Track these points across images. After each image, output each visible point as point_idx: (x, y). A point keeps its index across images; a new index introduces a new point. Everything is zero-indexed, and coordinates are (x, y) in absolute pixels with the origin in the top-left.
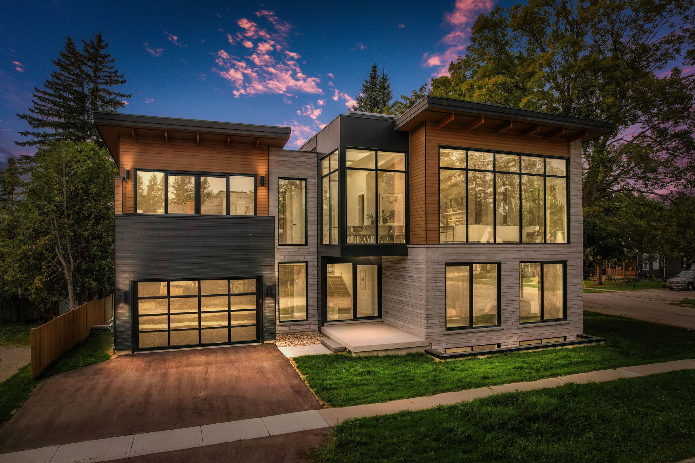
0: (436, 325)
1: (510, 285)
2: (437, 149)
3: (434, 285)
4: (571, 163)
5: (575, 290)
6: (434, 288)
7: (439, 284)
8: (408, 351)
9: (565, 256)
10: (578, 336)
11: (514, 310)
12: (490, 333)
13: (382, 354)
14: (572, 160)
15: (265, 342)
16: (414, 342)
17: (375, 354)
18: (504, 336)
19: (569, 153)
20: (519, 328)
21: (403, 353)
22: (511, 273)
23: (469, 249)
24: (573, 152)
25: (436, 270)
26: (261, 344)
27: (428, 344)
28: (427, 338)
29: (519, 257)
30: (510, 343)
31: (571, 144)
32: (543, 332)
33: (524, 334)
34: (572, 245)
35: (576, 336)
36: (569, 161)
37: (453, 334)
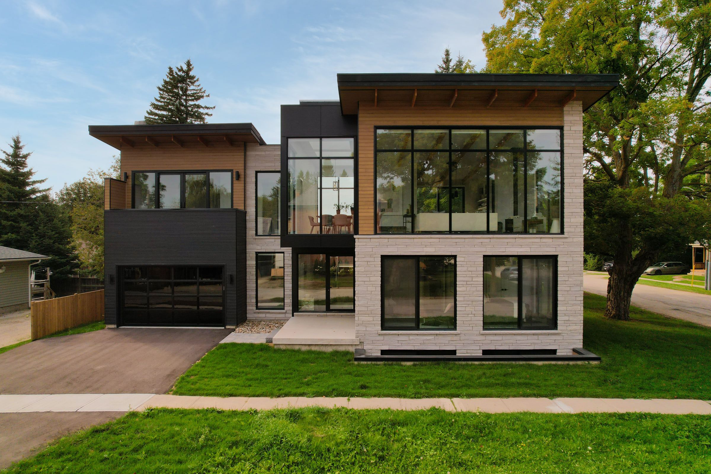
0: (368, 322)
1: (468, 283)
2: (373, 130)
3: (367, 279)
4: (565, 132)
5: (570, 292)
6: (366, 283)
7: (372, 279)
8: (335, 348)
9: (554, 250)
10: (574, 350)
11: (474, 312)
12: (440, 337)
13: (304, 349)
14: (565, 128)
15: (228, 327)
16: (342, 340)
17: (297, 348)
18: (460, 342)
19: (562, 121)
20: (483, 334)
21: (330, 349)
22: (470, 269)
23: (412, 240)
24: (567, 118)
25: (369, 263)
26: (223, 328)
27: (359, 343)
28: (357, 337)
29: (483, 249)
30: (469, 351)
31: (566, 109)
32: (518, 342)
33: (489, 342)
34: (566, 235)
35: (571, 351)
36: (563, 131)
37: (389, 334)
